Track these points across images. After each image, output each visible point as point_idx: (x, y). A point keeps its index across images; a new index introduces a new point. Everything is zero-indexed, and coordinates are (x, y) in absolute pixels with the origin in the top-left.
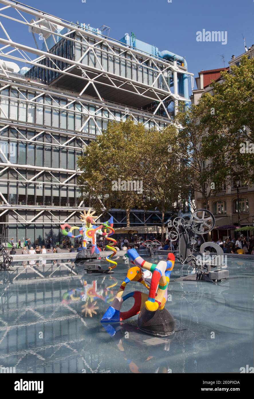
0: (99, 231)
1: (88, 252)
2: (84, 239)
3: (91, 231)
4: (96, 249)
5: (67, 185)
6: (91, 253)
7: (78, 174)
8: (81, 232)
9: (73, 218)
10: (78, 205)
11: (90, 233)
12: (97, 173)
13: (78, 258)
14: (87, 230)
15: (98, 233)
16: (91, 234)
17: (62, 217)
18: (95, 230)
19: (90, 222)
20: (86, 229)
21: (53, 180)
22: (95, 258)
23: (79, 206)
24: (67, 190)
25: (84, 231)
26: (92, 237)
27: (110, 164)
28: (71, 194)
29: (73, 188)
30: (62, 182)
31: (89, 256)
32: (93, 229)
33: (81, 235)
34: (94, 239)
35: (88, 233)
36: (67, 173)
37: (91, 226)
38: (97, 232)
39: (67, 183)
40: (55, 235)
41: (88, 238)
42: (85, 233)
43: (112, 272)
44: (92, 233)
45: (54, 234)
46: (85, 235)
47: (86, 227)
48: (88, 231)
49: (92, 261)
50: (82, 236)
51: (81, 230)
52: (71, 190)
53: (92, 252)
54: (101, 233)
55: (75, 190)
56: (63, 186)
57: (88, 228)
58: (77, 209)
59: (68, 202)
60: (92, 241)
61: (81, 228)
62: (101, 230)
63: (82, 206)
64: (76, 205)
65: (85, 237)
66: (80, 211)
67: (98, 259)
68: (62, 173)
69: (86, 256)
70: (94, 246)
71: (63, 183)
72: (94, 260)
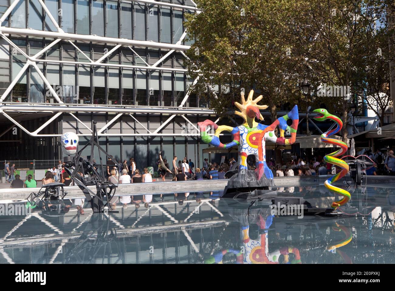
0: (271, 135)
1: (251, 176)
2: (243, 150)
3: (256, 134)
4: (266, 169)
5: (160, 70)
6: (257, 177)
7: (177, 51)
8: (237, 137)
9: (171, 125)
10: (179, 104)
11: (254, 138)
12: (225, 41)
13: (231, 187)
14: (248, 133)
15: (269, 138)
16: (255, 140)
17: (152, 125)
18: (263, 134)
19: (253, 117)
20: (246, 130)
21: (136, 61)
22: (266, 188)
23: (181, 106)
24: (160, 78)
25: (242, 135)
26: (257, 147)
27: (246, 25)
28: (167, 86)
29: (170, 75)
30: (152, 65)
31: (253, 182)
32: (260, 131)
33: (235, 142)
34: (260, 149)
35: (250, 139)
36: (160, 49)
37: (255, 124)
38: (267, 135)
39: (159, 66)
40: (142, 155)
41: (249, 148)
42: (245, 137)
43: (339, 213)
44: (257, 139)
45: (140, 153)
46: (245, 142)
47: (246, 127)
48: (250, 135)
49: (259, 194)
50: (239, 145)
51: (237, 133)
52: (166, 78)
53: (261, 176)
54: (274, 138)
55: (172, 78)
56: (153, 71)
57: (250, 129)
58: (178, 110)
59: (162, 99)
60: (258, 154)
61: (236, 129)
62: (273, 132)
63: (185, 105)
64: (176, 103)
65: (244, 146)
66: (182, 114)
67: (270, 189)
68: (150, 50)
69: (248, 183)
70: (261, 165)
71: (154, 67)
72: (263, 191)
